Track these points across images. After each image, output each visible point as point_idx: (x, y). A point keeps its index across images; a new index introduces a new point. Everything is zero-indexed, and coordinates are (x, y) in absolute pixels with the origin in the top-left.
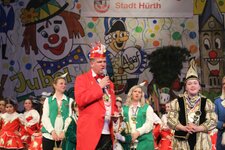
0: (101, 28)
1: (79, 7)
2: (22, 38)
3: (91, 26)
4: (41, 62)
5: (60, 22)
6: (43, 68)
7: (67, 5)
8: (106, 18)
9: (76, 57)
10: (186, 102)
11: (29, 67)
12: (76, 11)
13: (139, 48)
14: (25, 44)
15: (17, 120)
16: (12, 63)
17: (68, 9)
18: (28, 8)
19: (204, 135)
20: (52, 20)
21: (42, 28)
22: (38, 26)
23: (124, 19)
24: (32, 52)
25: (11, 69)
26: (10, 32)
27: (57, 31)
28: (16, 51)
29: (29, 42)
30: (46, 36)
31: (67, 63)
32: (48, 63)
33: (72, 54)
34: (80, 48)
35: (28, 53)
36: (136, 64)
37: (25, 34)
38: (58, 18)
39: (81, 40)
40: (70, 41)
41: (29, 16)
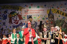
0: (26, 18)
1: (21, 13)
2: (9, 21)
3: (24, 17)
4: (13, 26)
5: (17, 17)
6: (14, 27)
7: (19, 13)
8: (27, 16)
9: (21, 24)
10: (44, 33)
11: (10, 27)
12: (21, 14)
13: (35, 22)
14: (9, 22)
15: (7, 39)
16: (7, 26)
17: (19, 14)
18: (10, 14)
19: (48, 41)
20: (15, 17)
21: (13, 18)
22: (12, 18)
23: (31, 16)
24: (11, 24)
25: (7, 28)
26: (6, 20)
27: (16, 19)
28: (7, 24)
29: (10, 22)
30: (14, 20)
31: (19, 26)
32: (15, 26)
33: (20, 24)
34: (22, 22)
35: (10, 24)
36: (35, 25)
37: (9, 20)
38: (17, 16)
39: (22, 21)
40: (19, 21)
41: (10, 16)
